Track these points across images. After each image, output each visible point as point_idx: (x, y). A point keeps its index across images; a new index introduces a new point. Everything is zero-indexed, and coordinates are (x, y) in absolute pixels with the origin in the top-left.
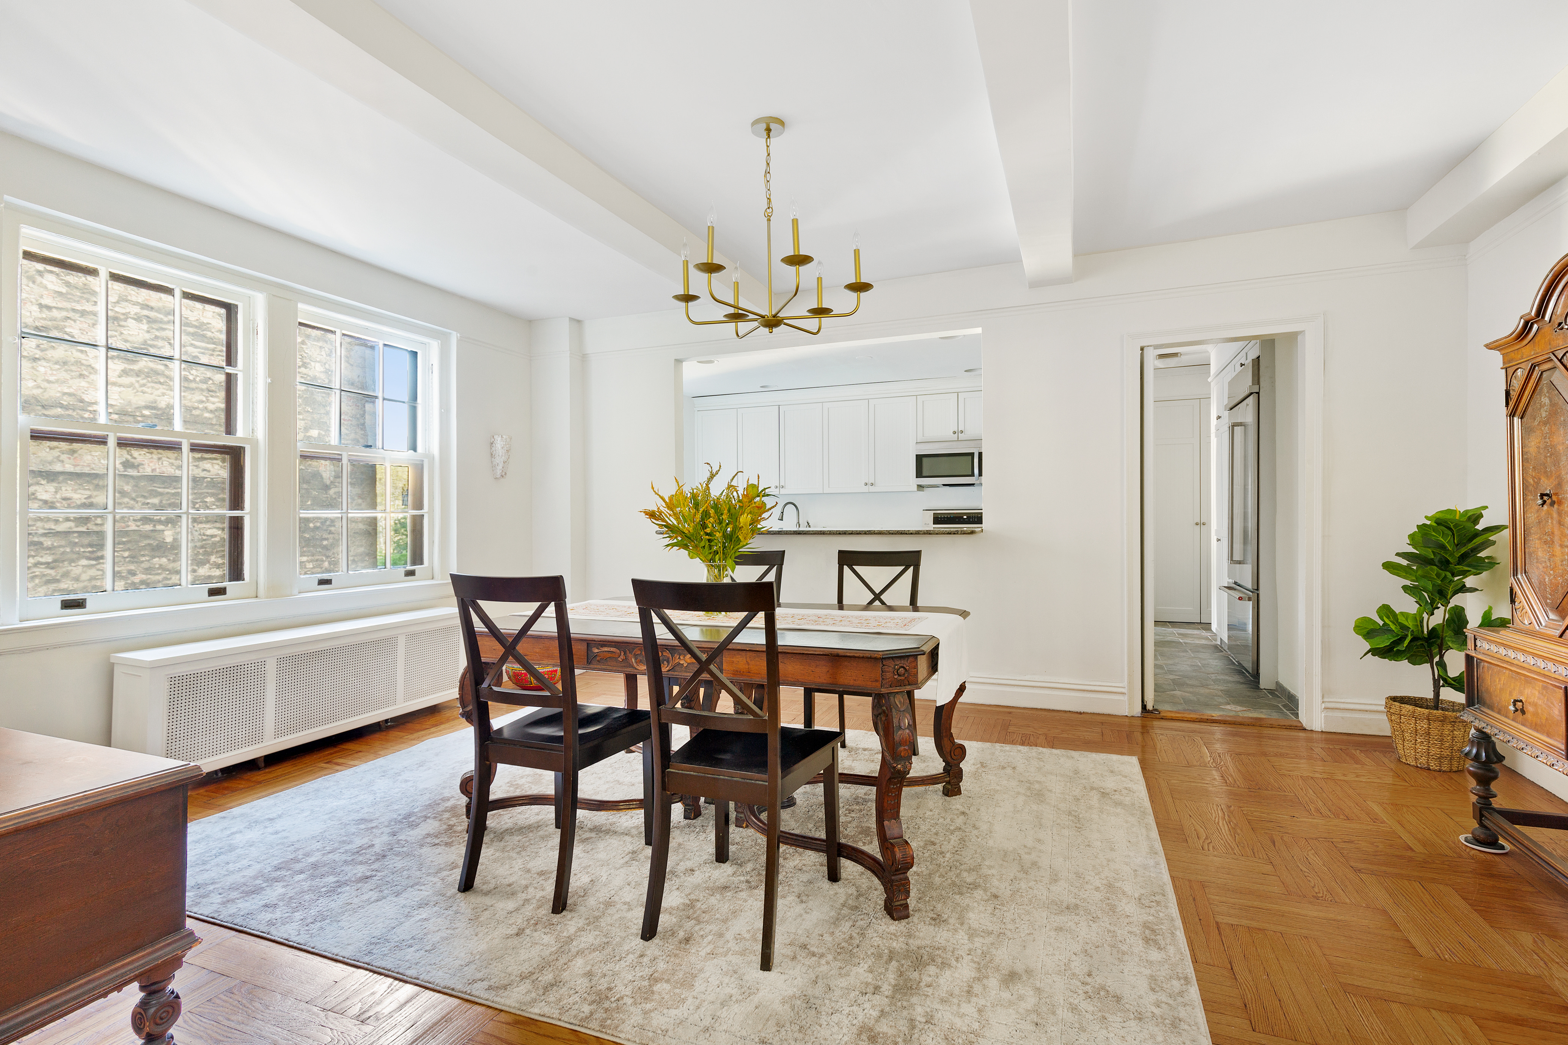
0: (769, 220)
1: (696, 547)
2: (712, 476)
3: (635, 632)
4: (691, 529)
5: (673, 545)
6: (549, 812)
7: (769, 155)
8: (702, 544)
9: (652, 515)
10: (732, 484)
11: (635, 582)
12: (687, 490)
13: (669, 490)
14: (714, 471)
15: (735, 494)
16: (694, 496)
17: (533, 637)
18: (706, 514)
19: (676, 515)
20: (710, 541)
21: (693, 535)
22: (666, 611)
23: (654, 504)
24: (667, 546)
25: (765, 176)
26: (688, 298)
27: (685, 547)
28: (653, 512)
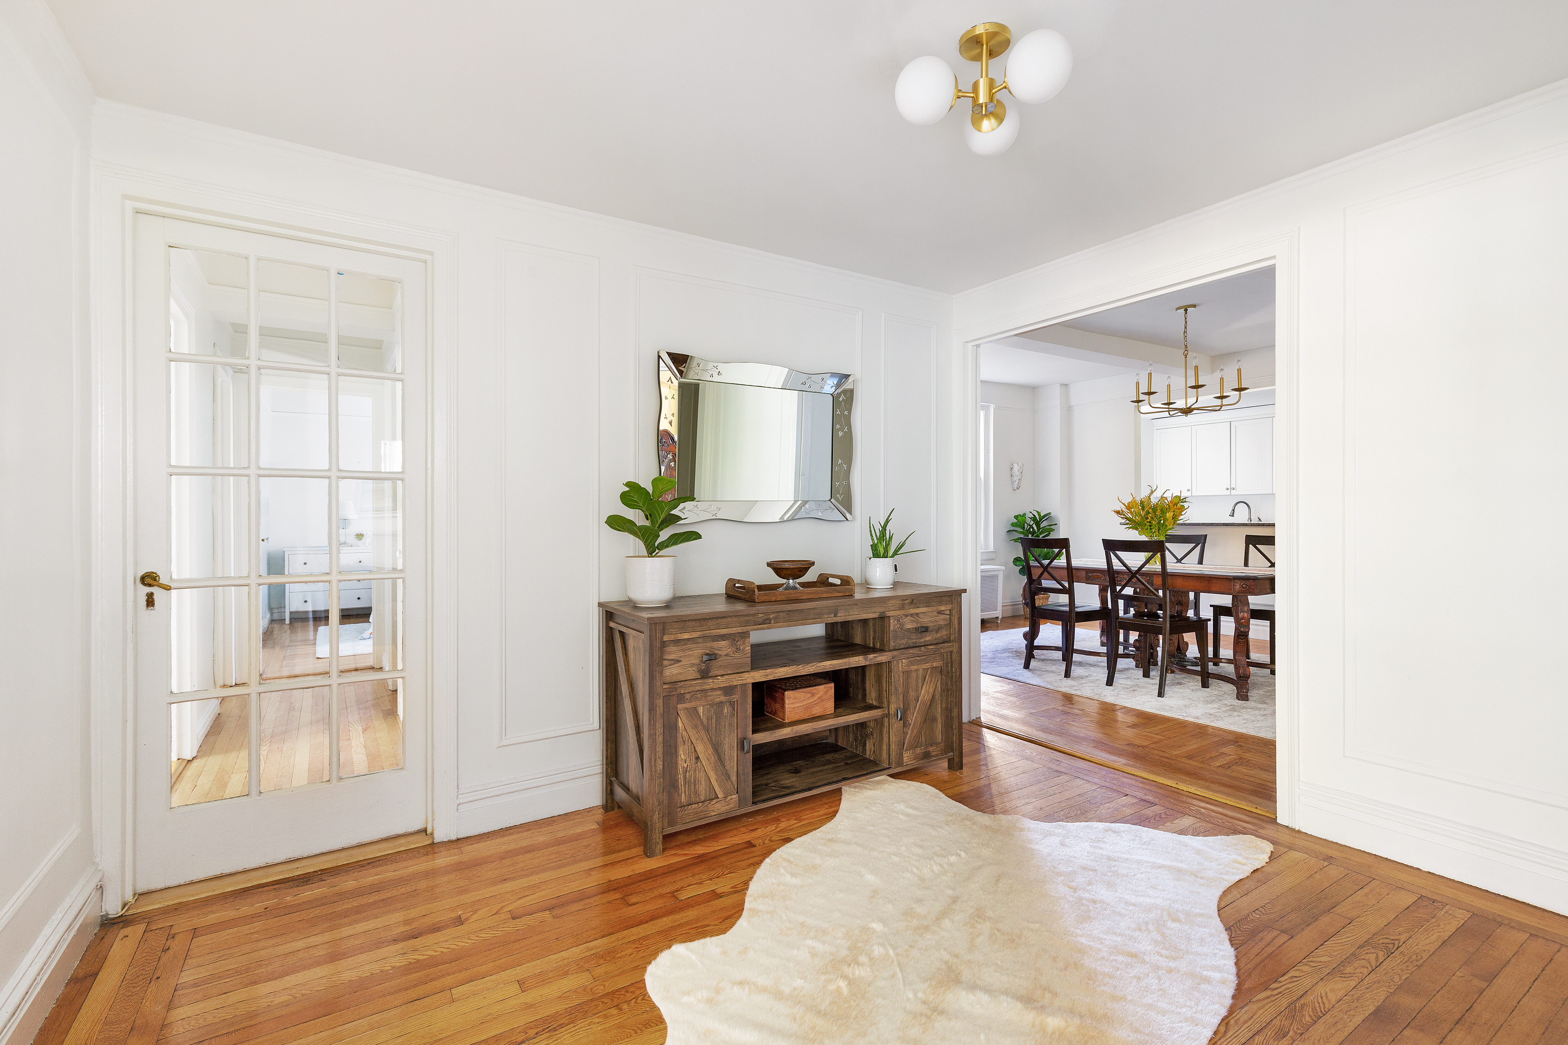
0: (1186, 357)
1: (1142, 529)
2: (1152, 492)
3: (1103, 565)
4: (1139, 519)
5: (1130, 528)
6: (1059, 655)
7: (1186, 323)
8: (1146, 527)
9: (1118, 513)
10: (1164, 496)
11: (1102, 539)
12: (1138, 499)
13: (1127, 500)
14: (1153, 490)
15: (1166, 501)
16: (1142, 502)
17: (1052, 567)
18: (1148, 513)
19: (1131, 512)
20: (1150, 526)
21: (1141, 523)
22: (1117, 552)
23: (1119, 507)
24: (1126, 528)
25: (1184, 333)
26: (1138, 401)
27: (1137, 529)
28: (1119, 511)
